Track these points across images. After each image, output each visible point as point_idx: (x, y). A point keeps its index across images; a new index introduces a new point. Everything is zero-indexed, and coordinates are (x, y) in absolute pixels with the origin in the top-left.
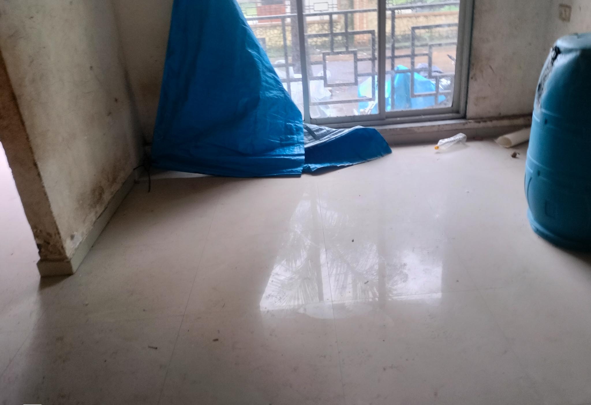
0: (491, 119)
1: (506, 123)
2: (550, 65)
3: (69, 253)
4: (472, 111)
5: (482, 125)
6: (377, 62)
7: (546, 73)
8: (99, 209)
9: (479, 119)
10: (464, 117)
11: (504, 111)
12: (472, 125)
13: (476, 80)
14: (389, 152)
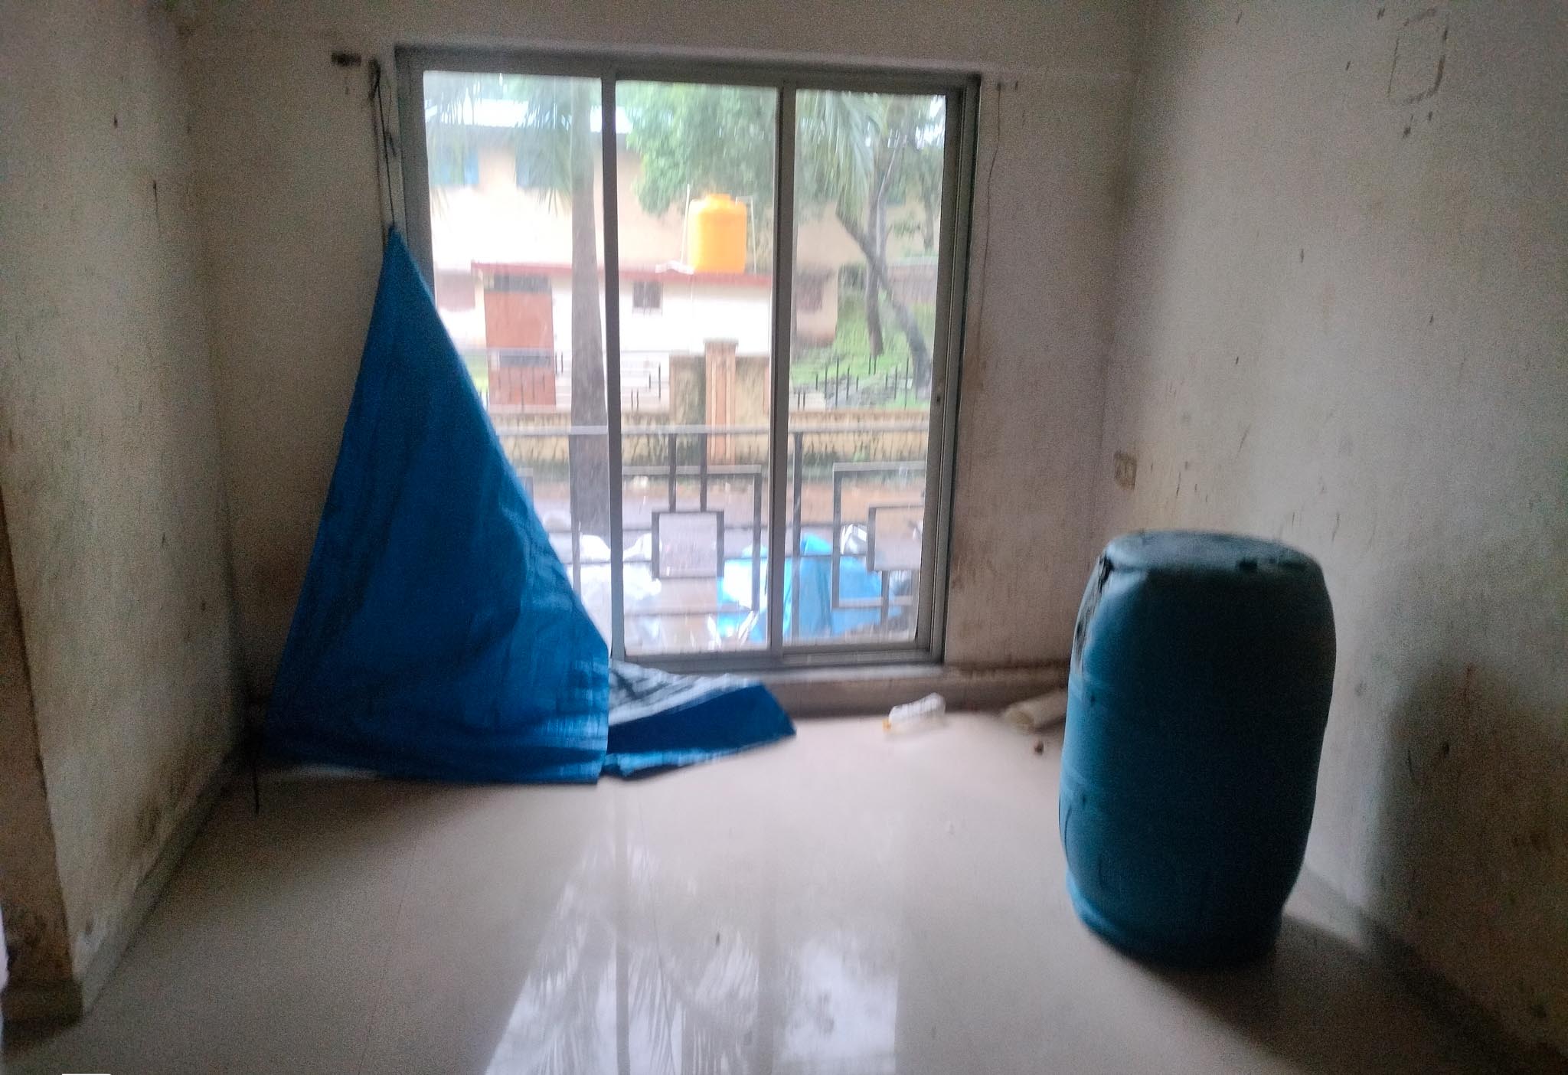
0: (994, 667)
1: (1022, 677)
2: (1096, 592)
3: (79, 966)
4: (954, 649)
5: (976, 679)
6: (765, 536)
7: (1089, 605)
8: (148, 859)
9: (969, 667)
10: (940, 661)
11: (1017, 652)
12: (955, 678)
13: (962, 587)
14: (788, 732)
